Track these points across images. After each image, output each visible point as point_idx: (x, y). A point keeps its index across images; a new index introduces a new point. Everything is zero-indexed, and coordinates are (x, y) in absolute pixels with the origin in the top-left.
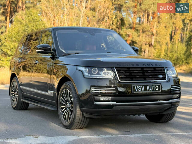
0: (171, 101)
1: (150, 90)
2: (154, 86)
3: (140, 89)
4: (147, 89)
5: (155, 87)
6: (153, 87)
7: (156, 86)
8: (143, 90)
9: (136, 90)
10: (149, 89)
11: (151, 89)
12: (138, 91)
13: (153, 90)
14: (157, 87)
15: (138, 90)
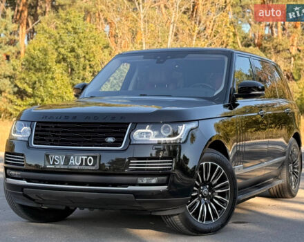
0: (130, 188)
1: (75, 165)
2: (84, 158)
3: (57, 162)
4: (71, 162)
5: (86, 160)
6: (82, 159)
7: (88, 156)
8: (62, 163)
9: (51, 163)
10: (73, 162)
11: (78, 162)
12: (54, 164)
13: (81, 164)
14: (90, 159)
15: (53, 162)
